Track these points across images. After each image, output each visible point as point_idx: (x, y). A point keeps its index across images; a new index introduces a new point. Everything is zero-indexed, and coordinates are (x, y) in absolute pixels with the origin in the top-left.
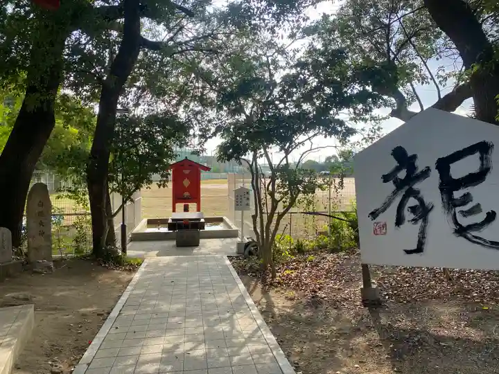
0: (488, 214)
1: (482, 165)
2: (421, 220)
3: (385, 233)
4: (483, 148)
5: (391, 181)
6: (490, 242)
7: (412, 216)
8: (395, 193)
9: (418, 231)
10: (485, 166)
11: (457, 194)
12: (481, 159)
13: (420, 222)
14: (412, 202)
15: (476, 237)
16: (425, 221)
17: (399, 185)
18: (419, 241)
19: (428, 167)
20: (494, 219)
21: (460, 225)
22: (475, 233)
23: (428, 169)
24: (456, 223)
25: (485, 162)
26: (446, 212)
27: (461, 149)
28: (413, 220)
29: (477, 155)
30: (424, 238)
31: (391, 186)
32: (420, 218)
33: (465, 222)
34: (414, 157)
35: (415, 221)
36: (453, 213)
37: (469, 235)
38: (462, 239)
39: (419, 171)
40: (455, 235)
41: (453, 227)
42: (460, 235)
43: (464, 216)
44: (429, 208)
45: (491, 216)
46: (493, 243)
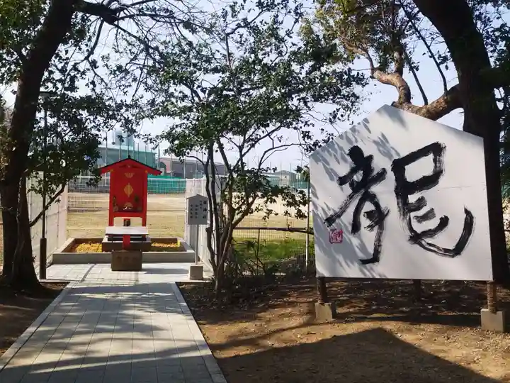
0: (441, 219)
1: (436, 167)
4: (436, 149)
5: (348, 184)
6: (443, 249)
7: (368, 222)
8: (351, 197)
9: (374, 239)
10: (438, 169)
11: (412, 198)
12: (435, 161)
13: (376, 228)
14: (368, 207)
15: (430, 245)
16: (381, 228)
17: (356, 188)
18: (375, 249)
19: (384, 169)
20: (447, 224)
21: (415, 232)
22: (430, 241)
23: (384, 171)
24: (411, 229)
25: (438, 165)
26: (402, 217)
27: (415, 149)
28: (369, 227)
29: (431, 156)
30: (380, 246)
31: (347, 189)
32: (376, 224)
33: (419, 228)
34: (371, 157)
35: (371, 227)
36: (408, 219)
37: (423, 242)
38: (417, 246)
39: (375, 173)
40: (410, 242)
41: (408, 233)
42: (415, 243)
43: (419, 222)
44: (386, 213)
45: (444, 222)
46: (446, 251)
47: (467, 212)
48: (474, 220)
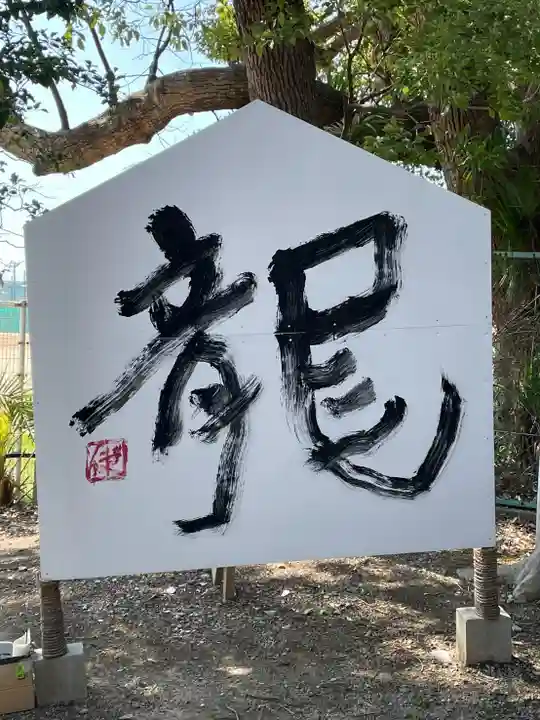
0: (389, 405)
1: (381, 275)
2: (226, 430)
3: (123, 474)
4: (382, 231)
5: (146, 312)
6: (391, 479)
7: (203, 418)
8: (154, 349)
9: (218, 462)
10: (385, 280)
11: (321, 354)
12: (379, 259)
13: (224, 434)
14: (204, 375)
15: (360, 470)
16: (237, 430)
17: (169, 323)
18: (219, 490)
19: (250, 275)
20: (400, 418)
21: (325, 439)
22: (358, 459)
23: (250, 281)
24: (315, 433)
25: (386, 270)
26: (293, 402)
27: (331, 228)
28: (204, 430)
29: (370, 248)
30: (232, 479)
31: (143, 326)
32: (224, 421)
33: (334, 428)
34: (213, 242)
35: (210, 431)
36: (307, 406)
37: (344, 466)
38: (328, 476)
39: (224, 285)
40: (312, 466)
41: (308, 444)
42: (325, 467)
43: (336, 413)
44: (250, 395)
45: (395, 411)
46: (398, 482)
47: (448, 387)
48: (463, 406)
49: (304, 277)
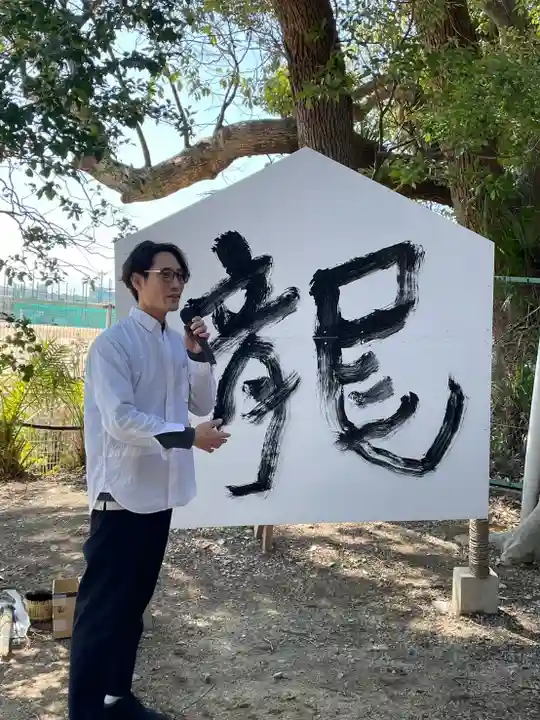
0: (404, 399)
1: (401, 293)
2: (271, 414)
4: (404, 256)
5: (211, 315)
6: (404, 459)
7: (252, 404)
8: (216, 346)
9: (263, 440)
10: (405, 297)
11: (350, 355)
12: (401, 279)
13: (269, 417)
14: (254, 369)
15: (378, 451)
16: (279, 414)
17: (229, 326)
18: (263, 462)
19: (294, 289)
20: (414, 410)
21: (350, 425)
22: (377, 443)
23: (294, 293)
24: (343, 419)
25: (406, 288)
26: (325, 394)
27: (363, 253)
28: (252, 413)
29: (394, 270)
30: (274, 454)
32: (270, 407)
33: (359, 417)
34: (266, 261)
35: (257, 414)
36: (338, 397)
37: (366, 447)
38: (352, 455)
39: (273, 297)
40: (339, 446)
41: (337, 428)
42: (349, 448)
43: (360, 404)
44: (291, 385)
45: (409, 404)
46: (409, 462)
47: (454, 387)
48: (465, 402)
49: (338, 292)
